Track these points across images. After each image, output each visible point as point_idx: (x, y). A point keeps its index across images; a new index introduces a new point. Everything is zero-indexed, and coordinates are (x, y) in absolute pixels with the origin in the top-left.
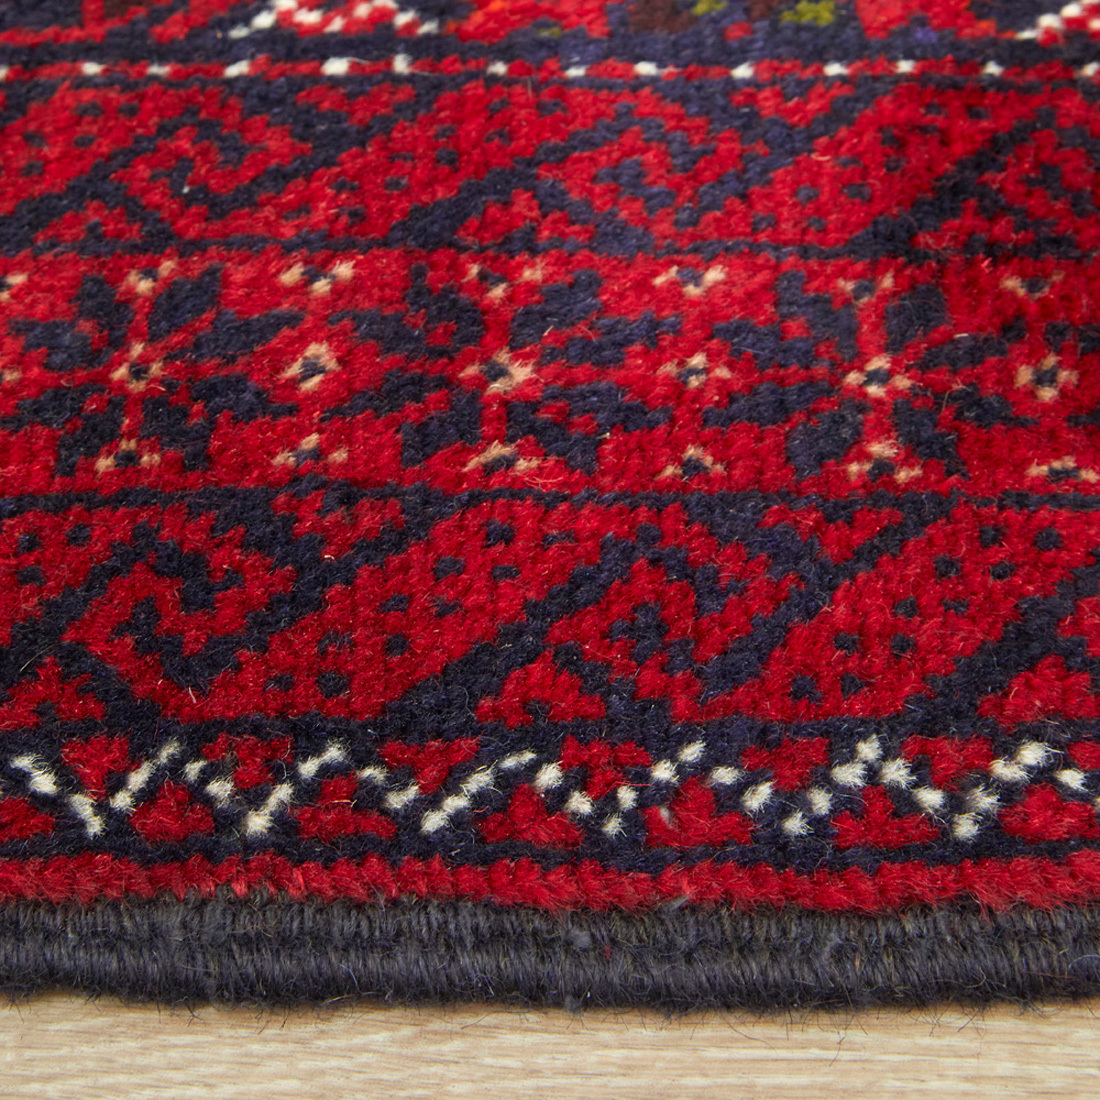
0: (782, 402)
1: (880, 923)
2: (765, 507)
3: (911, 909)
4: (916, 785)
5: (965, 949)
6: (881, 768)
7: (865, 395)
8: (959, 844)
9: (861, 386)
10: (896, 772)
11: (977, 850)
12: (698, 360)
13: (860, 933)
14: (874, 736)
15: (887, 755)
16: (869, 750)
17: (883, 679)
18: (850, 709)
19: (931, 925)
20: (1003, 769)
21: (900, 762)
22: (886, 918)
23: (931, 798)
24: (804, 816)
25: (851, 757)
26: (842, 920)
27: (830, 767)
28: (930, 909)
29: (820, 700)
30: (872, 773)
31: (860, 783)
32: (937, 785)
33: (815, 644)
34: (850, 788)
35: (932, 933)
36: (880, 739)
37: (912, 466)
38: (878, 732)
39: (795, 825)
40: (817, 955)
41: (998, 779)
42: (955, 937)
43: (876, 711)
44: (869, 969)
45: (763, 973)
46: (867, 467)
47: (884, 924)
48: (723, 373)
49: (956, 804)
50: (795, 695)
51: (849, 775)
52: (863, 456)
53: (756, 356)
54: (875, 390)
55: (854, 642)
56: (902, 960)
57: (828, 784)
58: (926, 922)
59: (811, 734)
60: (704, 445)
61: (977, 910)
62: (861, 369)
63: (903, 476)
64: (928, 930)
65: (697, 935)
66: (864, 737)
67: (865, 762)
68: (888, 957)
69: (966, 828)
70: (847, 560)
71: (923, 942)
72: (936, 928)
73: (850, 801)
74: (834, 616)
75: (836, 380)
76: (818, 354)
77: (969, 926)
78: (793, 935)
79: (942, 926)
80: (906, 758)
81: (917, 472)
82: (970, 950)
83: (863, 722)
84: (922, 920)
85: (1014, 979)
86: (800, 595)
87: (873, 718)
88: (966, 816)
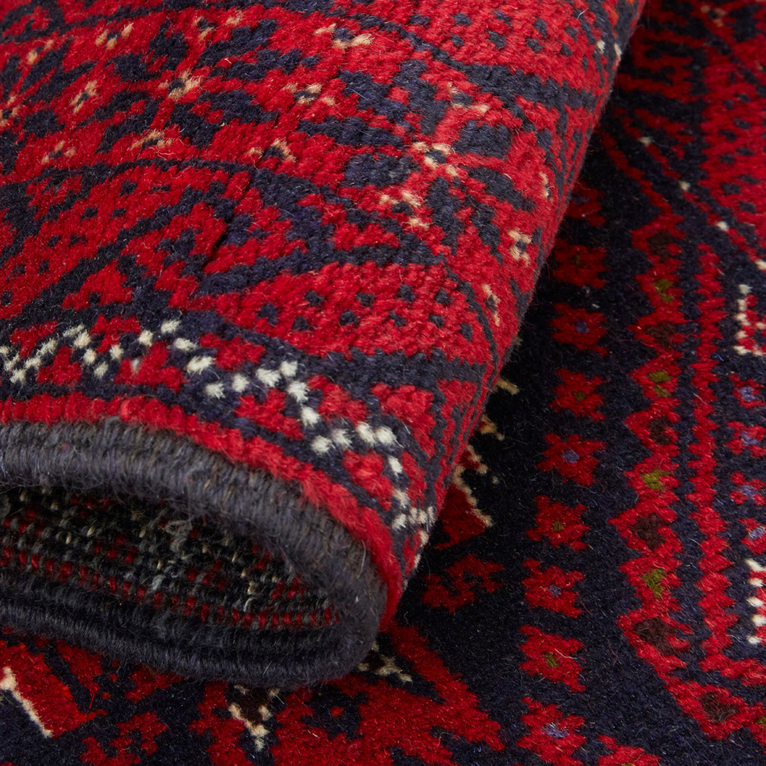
0: (361, 134)
1: (235, 470)
2: (307, 192)
3: (260, 472)
4: (306, 404)
5: (278, 512)
6: (290, 383)
7: (421, 160)
8: (311, 453)
9: (422, 153)
10: (298, 390)
11: (319, 463)
12: (314, 88)
13: (219, 470)
14: (296, 363)
15: (298, 376)
16: (289, 368)
17: (322, 330)
18: (291, 339)
19: (266, 487)
20: (364, 430)
21: (303, 385)
22: (241, 469)
23: (310, 416)
24: (223, 386)
25: (275, 367)
26: (213, 457)
27: (257, 366)
28: (271, 479)
29: (275, 324)
30: (283, 383)
31: (272, 384)
32: (318, 410)
33: (292, 289)
34: (263, 384)
35: (263, 492)
36: (299, 367)
37: (424, 221)
38: (299, 361)
39: (215, 390)
40: (183, 471)
41: (357, 434)
42: (276, 502)
43: (307, 348)
44: (212, 492)
45: (144, 471)
46: (395, 202)
47: (238, 471)
48: (329, 101)
49: (323, 429)
50: (260, 314)
51: (268, 377)
52: (395, 194)
53: (359, 99)
54: (429, 161)
55: (318, 300)
56: (236, 497)
57: (251, 375)
58: (264, 484)
59: (255, 341)
60: (289, 142)
61: (298, 495)
62: (429, 143)
63: (415, 222)
64: (262, 488)
65: (116, 440)
66: (289, 359)
67: (281, 375)
68: (228, 490)
69: (321, 445)
70: (344, 249)
71: (255, 494)
72: (267, 490)
73: (259, 391)
74: (315, 279)
75: (408, 140)
76: (404, 118)
77: (288, 501)
78: (178, 455)
79: (272, 491)
80: (309, 385)
81: (425, 226)
82: (280, 513)
83: (295, 350)
84: (262, 481)
85: (294, 546)
86: (299, 256)
87: (301, 351)
88: (325, 440)
